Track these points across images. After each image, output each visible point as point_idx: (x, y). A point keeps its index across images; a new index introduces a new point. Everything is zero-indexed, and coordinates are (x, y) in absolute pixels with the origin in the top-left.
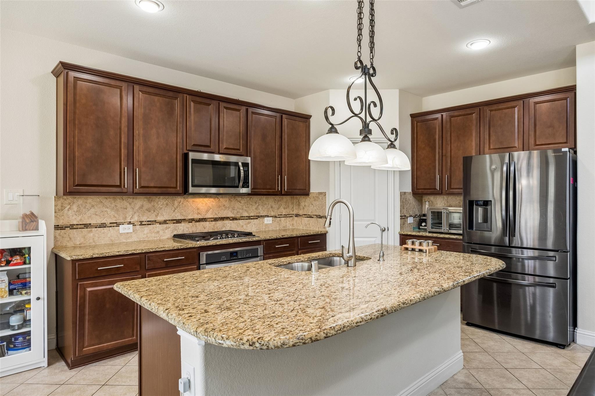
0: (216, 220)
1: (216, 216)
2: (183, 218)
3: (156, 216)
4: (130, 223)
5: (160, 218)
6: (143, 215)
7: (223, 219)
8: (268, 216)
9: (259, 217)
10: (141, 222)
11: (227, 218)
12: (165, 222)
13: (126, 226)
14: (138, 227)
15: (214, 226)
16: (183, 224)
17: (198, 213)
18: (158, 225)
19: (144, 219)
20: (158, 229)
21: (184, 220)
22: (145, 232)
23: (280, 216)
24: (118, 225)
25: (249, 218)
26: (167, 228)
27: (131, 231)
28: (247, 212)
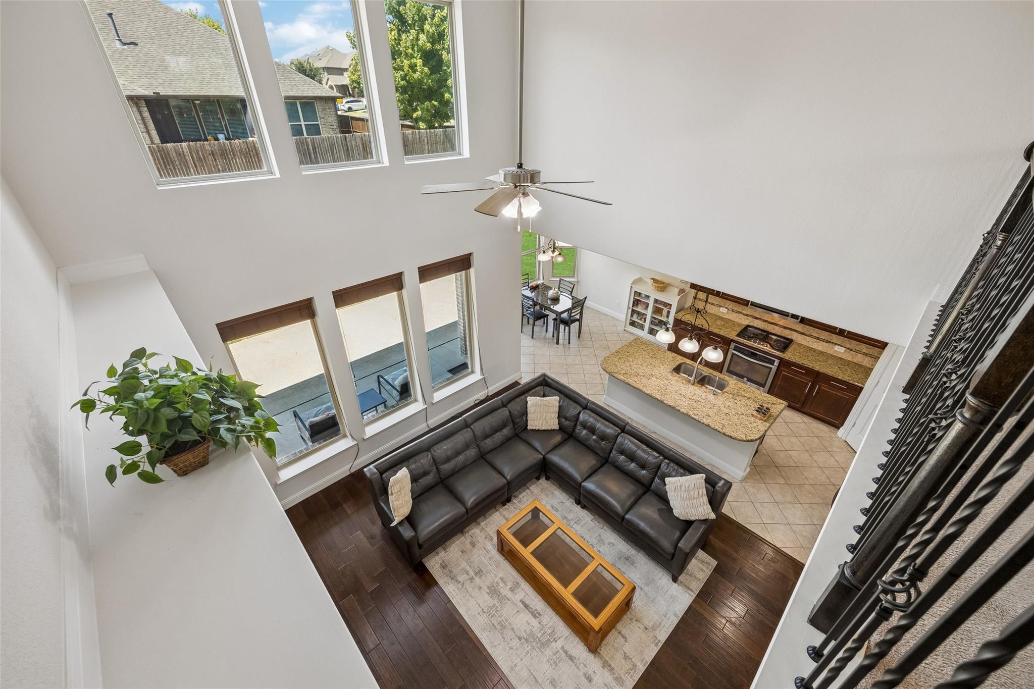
0: (785, 328)
1: (786, 326)
2: (760, 317)
3: (743, 310)
4: (726, 308)
5: (744, 312)
6: (735, 306)
7: (792, 330)
8: (841, 346)
9: (830, 342)
10: (733, 310)
11: (796, 331)
12: (747, 315)
13: (724, 309)
14: (730, 312)
15: (782, 331)
16: (759, 321)
17: (772, 319)
18: (742, 315)
19: (735, 309)
20: (741, 317)
21: (761, 319)
22: (734, 316)
23: (857, 352)
24: (720, 306)
25: (818, 339)
26: (747, 319)
27: (726, 312)
28: (818, 334)
